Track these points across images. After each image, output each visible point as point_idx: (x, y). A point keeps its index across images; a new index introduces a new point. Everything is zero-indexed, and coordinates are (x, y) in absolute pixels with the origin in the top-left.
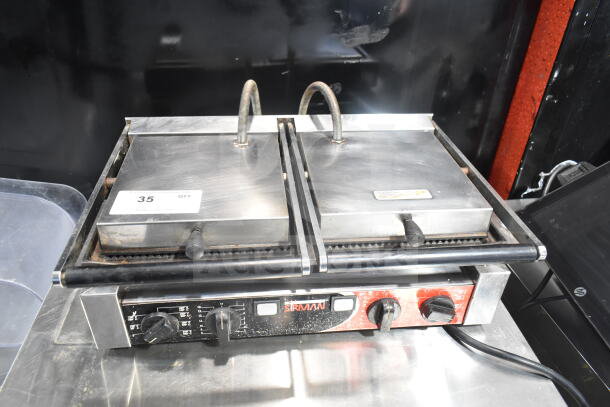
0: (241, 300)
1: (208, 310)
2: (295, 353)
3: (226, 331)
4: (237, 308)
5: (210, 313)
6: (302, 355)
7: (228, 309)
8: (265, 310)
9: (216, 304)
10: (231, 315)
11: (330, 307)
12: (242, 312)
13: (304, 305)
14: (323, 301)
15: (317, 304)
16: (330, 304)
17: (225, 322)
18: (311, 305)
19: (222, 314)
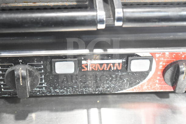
0: (40, 58)
1: (8, 66)
2: (94, 111)
3: (25, 87)
4: (36, 66)
5: (9, 70)
6: (100, 113)
7: (27, 67)
8: (63, 68)
9: (15, 61)
10: (30, 72)
11: (127, 68)
12: (40, 70)
13: (101, 65)
14: (120, 61)
15: (114, 64)
16: (126, 65)
17: (24, 78)
18: (108, 64)
19: (21, 70)
